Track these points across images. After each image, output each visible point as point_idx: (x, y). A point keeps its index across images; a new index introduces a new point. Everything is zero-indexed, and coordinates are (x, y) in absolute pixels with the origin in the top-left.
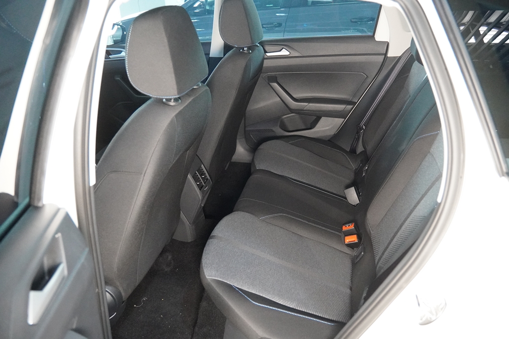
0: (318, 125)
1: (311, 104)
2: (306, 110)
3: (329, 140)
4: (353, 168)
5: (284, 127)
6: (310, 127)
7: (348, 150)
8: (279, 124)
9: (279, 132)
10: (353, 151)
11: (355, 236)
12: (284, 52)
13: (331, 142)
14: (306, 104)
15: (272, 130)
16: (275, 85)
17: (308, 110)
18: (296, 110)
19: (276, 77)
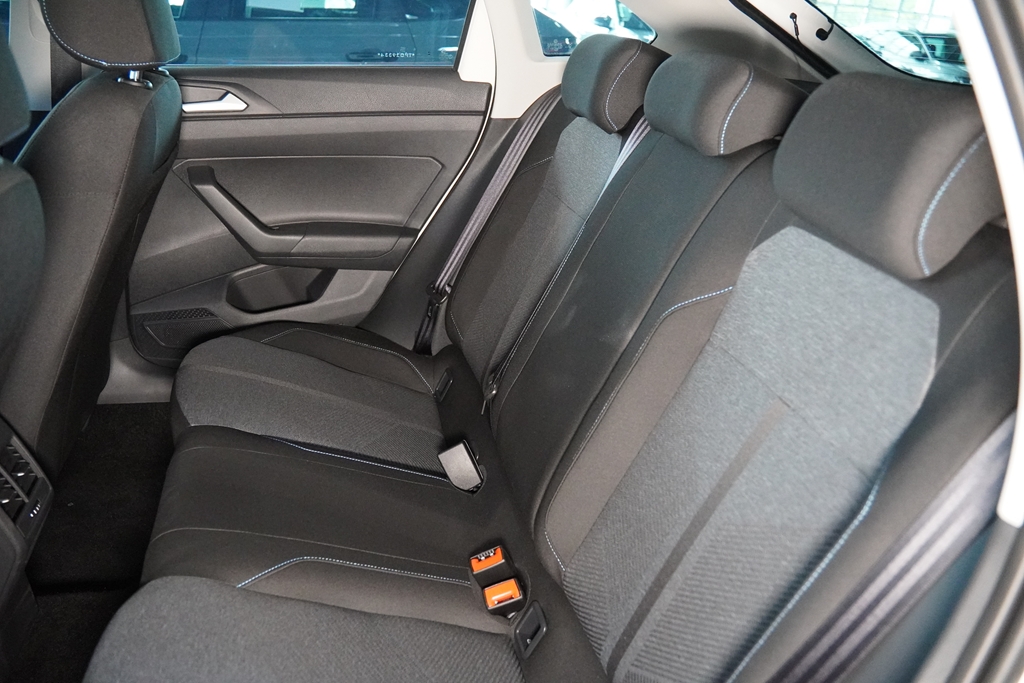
0: (329, 292)
1: (307, 239)
2: (299, 254)
3: (357, 327)
4: (430, 391)
5: (239, 302)
6: (305, 299)
7: (410, 347)
8: (224, 294)
9: (228, 315)
10: (422, 349)
11: (512, 582)
12: (232, 103)
13: (364, 330)
14: (298, 238)
15: (206, 310)
16: (210, 190)
17: (304, 254)
18: (268, 254)
19: (212, 171)
